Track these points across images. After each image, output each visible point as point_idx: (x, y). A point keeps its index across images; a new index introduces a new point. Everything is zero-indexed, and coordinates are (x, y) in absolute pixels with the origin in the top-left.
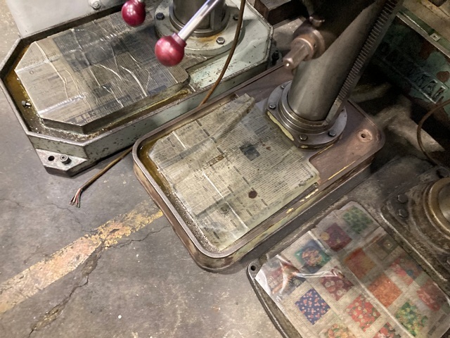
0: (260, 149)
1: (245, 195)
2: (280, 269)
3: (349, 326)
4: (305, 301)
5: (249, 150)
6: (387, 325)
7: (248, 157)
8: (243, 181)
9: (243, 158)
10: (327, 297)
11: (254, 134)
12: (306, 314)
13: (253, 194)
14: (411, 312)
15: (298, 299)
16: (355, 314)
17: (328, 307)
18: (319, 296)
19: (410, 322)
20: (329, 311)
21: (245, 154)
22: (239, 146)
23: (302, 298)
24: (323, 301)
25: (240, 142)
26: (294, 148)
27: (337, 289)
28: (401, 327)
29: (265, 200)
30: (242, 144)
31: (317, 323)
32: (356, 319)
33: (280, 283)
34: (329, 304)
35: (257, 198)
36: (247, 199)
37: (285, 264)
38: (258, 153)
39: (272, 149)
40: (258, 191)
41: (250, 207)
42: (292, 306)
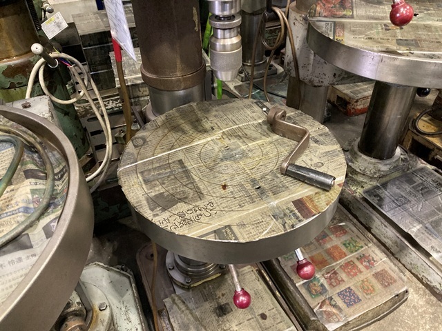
0: (223, 301)
1: (263, 323)
2: (325, 311)
3: (361, 279)
4: (346, 301)
5: (222, 311)
6: (358, 259)
7: (229, 313)
8: (251, 321)
9: (229, 316)
10: (343, 287)
11: (207, 303)
12: (355, 302)
13: (263, 316)
14: (349, 244)
15: (345, 305)
16: (352, 273)
17: (349, 288)
18: (343, 291)
19: (355, 247)
20: (351, 288)
21: (225, 314)
22: (217, 317)
23: (344, 302)
24: (346, 290)
25: (213, 316)
26: (226, 276)
27: (336, 279)
28: (358, 252)
29: (270, 308)
30: (215, 315)
31: (360, 298)
32: (355, 274)
33: (334, 314)
34: (347, 286)
35: (267, 314)
36: (268, 322)
37: (321, 307)
38: (226, 304)
39: (224, 292)
40: (261, 312)
41: (275, 321)
42: (351, 310)
